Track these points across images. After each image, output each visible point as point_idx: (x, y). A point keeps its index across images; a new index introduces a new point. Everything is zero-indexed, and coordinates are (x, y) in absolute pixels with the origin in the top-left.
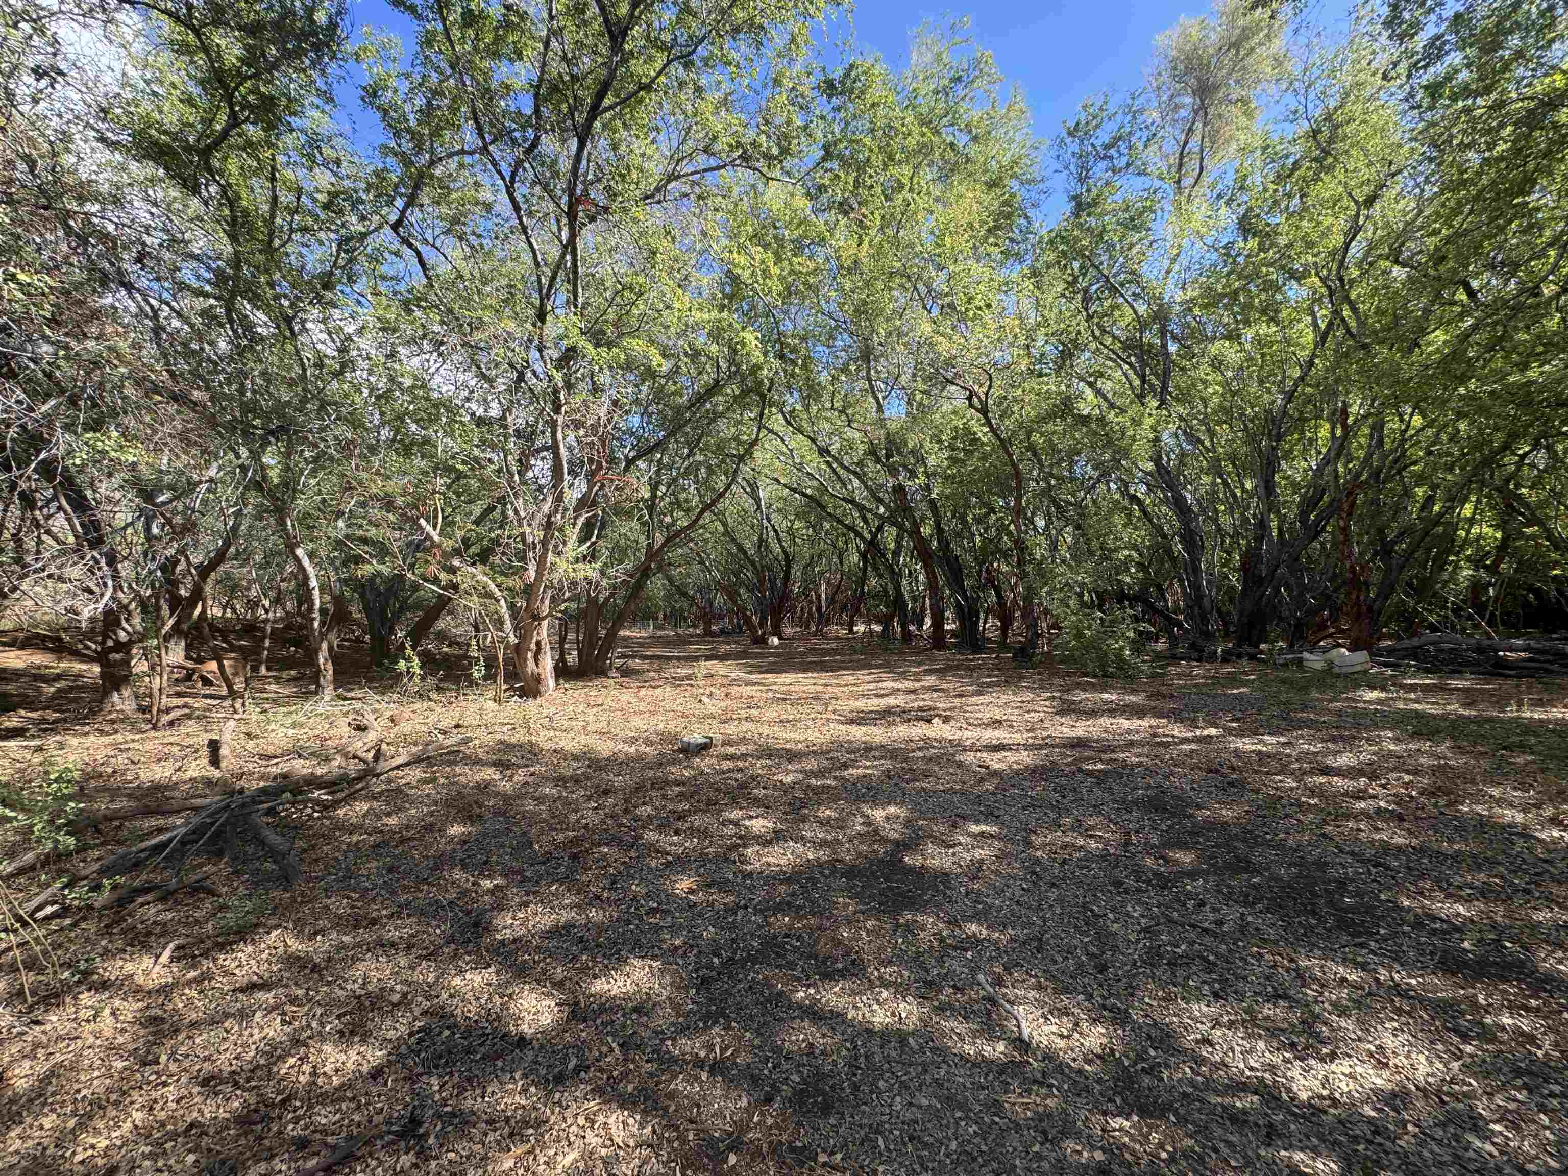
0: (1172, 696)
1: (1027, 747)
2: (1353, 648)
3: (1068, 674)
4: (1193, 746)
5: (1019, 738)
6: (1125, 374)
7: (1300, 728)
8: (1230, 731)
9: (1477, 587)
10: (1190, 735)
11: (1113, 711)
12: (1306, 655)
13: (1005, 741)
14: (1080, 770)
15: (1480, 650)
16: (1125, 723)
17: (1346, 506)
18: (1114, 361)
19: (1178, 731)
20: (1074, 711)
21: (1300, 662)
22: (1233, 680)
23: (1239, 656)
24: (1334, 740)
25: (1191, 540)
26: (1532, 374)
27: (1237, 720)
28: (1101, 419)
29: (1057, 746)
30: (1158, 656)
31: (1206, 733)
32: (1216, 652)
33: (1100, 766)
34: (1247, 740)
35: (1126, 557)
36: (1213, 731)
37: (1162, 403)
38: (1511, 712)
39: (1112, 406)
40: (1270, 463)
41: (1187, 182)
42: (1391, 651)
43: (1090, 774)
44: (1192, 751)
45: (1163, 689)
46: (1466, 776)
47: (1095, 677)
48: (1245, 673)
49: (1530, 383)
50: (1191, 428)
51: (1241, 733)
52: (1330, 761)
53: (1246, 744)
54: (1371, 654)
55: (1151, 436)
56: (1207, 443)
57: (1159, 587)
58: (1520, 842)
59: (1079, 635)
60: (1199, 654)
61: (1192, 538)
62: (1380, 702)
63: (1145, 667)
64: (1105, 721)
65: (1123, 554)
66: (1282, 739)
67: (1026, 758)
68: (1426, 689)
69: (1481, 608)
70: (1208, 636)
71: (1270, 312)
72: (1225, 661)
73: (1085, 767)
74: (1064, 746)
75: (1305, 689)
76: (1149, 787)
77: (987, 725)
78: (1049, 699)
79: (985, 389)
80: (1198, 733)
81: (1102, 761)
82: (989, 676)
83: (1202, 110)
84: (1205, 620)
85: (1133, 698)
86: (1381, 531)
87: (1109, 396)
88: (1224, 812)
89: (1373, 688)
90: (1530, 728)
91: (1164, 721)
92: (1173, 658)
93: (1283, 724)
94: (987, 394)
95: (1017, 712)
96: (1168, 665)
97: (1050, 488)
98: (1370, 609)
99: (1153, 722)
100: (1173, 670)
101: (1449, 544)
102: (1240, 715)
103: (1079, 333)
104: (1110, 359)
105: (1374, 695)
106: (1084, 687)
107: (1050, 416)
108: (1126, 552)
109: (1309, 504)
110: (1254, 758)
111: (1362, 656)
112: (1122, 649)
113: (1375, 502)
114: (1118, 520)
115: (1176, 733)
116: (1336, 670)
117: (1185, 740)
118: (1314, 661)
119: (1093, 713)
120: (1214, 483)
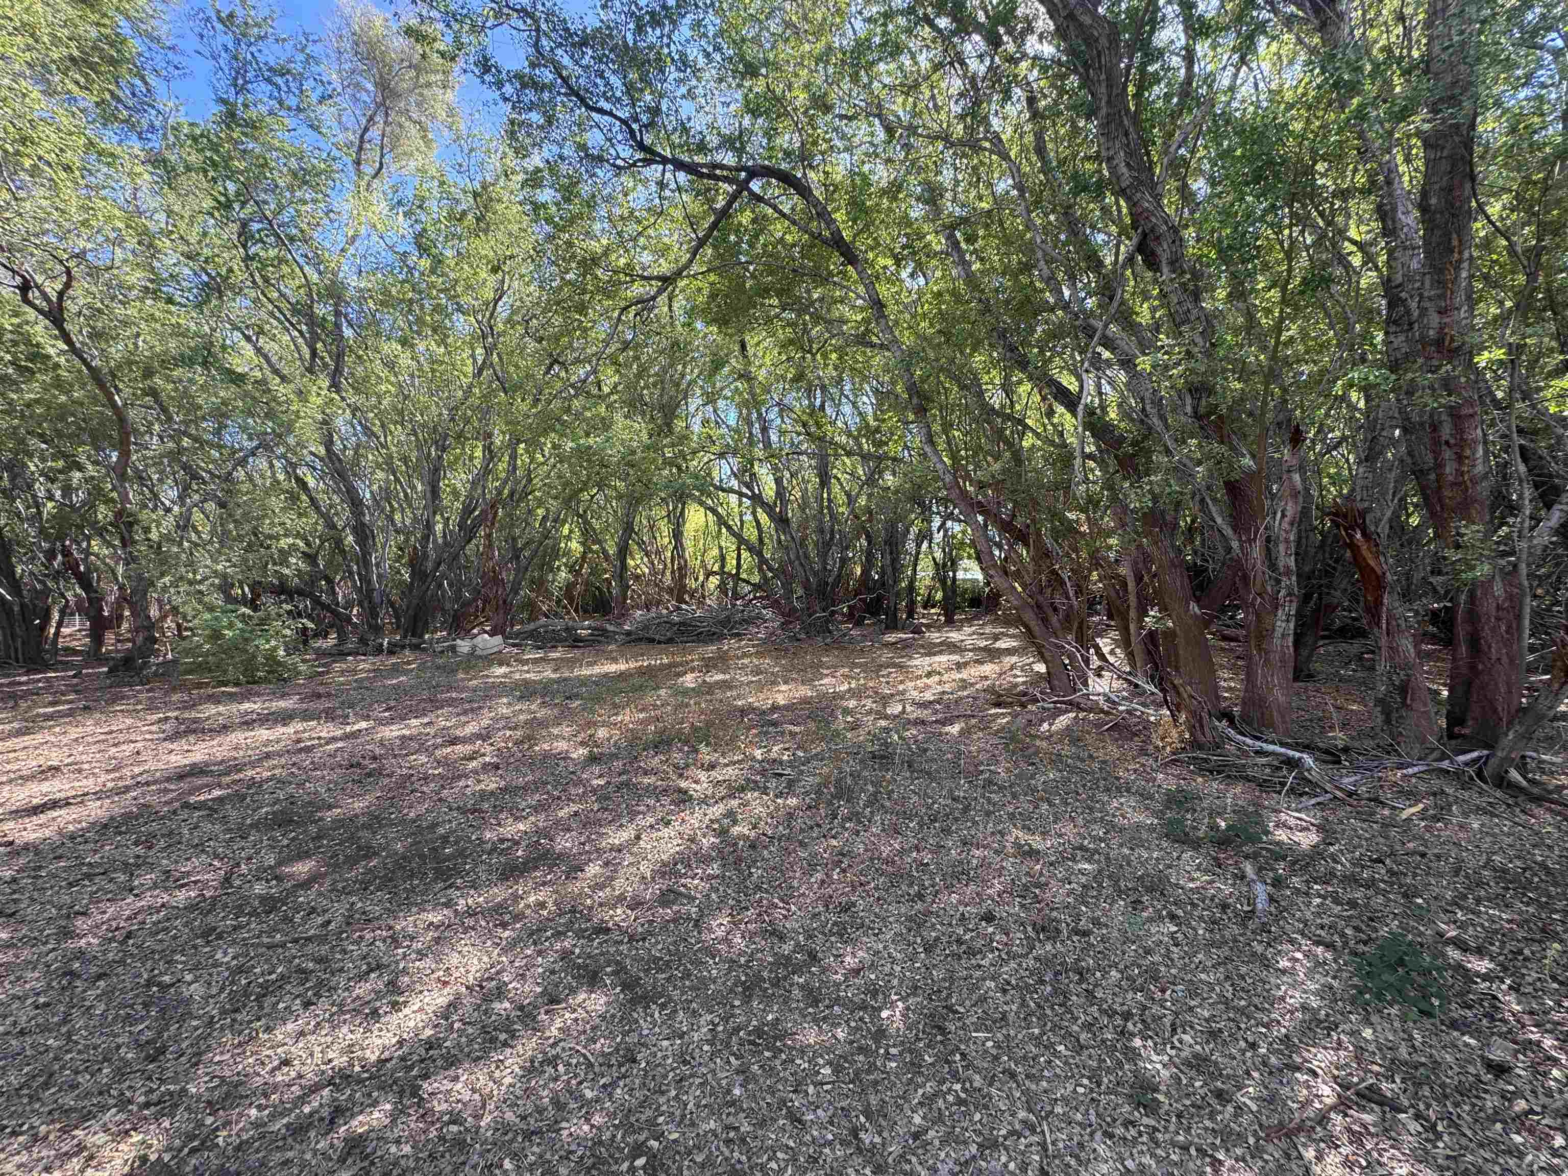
0: (329, 695)
1: (99, 795)
2: (492, 634)
3: (199, 686)
4: (340, 744)
5: (89, 784)
6: (293, 339)
7: (442, 707)
8: (381, 722)
9: (570, 587)
10: (339, 733)
11: (248, 724)
12: (459, 642)
13: (58, 796)
14: (186, 805)
15: (567, 629)
16: (263, 734)
17: (490, 517)
18: (281, 323)
19: (327, 730)
20: (194, 731)
21: (453, 648)
22: (396, 670)
23: (403, 647)
24: (465, 712)
25: (363, 533)
26: (591, 441)
27: (388, 709)
28: (263, 382)
29: (155, 782)
30: (321, 654)
31: (356, 727)
32: (381, 645)
33: (217, 793)
34: (393, 727)
35: (290, 546)
36: (363, 725)
37: (335, 386)
38: (576, 672)
39: (276, 372)
40: (437, 470)
41: (368, 170)
42: (518, 635)
43: (196, 807)
44: (337, 750)
45: (321, 690)
46: (543, 724)
47: (237, 684)
48: (408, 663)
49: (590, 447)
50: (366, 420)
51: (391, 721)
52: (458, 733)
53: (392, 732)
54: (506, 638)
55: (320, 417)
56: (382, 439)
57: (330, 581)
58: (562, 763)
59: (216, 635)
60: (366, 647)
61: (364, 531)
62: (505, 676)
63: (303, 667)
64: (238, 737)
65: (284, 543)
66: (426, 720)
67: (96, 810)
68: (536, 661)
69: (571, 600)
70: (377, 630)
71: (440, 332)
72: (391, 652)
73: (192, 799)
74: (168, 780)
75: (454, 671)
76: (277, 801)
77: (32, 777)
78: (160, 721)
79: (59, 286)
80: (348, 729)
81: (219, 786)
82: (53, 704)
83: (383, 107)
84: (374, 614)
85: (282, 704)
86: (514, 539)
87: (274, 359)
88: (356, 805)
89: (501, 664)
90: (583, 682)
91: (313, 723)
92: (339, 654)
93: (429, 706)
94: (61, 294)
95: (94, 748)
96: (334, 662)
97: (181, 451)
98: (505, 602)
99: (300, 726)
100: (337, 666)
101: (555, 553)
102: (392, 703)
103: (231, 270)
104: (276, 318)
105: (503, 670)
106: (215, 699)
107: (185, 361)
108: (290, 540)
109: (467, 511)
110: (398, 742)
111: (498, 639)
112: (275, 649)
113: (510, 515)
114: (276, 503)
115: (323, 735)
116: (478, 653)
117: (334, 739)
118: (464, 646)
119: (225, 729)
120: (387, 481)
